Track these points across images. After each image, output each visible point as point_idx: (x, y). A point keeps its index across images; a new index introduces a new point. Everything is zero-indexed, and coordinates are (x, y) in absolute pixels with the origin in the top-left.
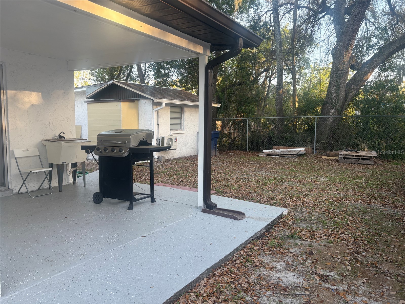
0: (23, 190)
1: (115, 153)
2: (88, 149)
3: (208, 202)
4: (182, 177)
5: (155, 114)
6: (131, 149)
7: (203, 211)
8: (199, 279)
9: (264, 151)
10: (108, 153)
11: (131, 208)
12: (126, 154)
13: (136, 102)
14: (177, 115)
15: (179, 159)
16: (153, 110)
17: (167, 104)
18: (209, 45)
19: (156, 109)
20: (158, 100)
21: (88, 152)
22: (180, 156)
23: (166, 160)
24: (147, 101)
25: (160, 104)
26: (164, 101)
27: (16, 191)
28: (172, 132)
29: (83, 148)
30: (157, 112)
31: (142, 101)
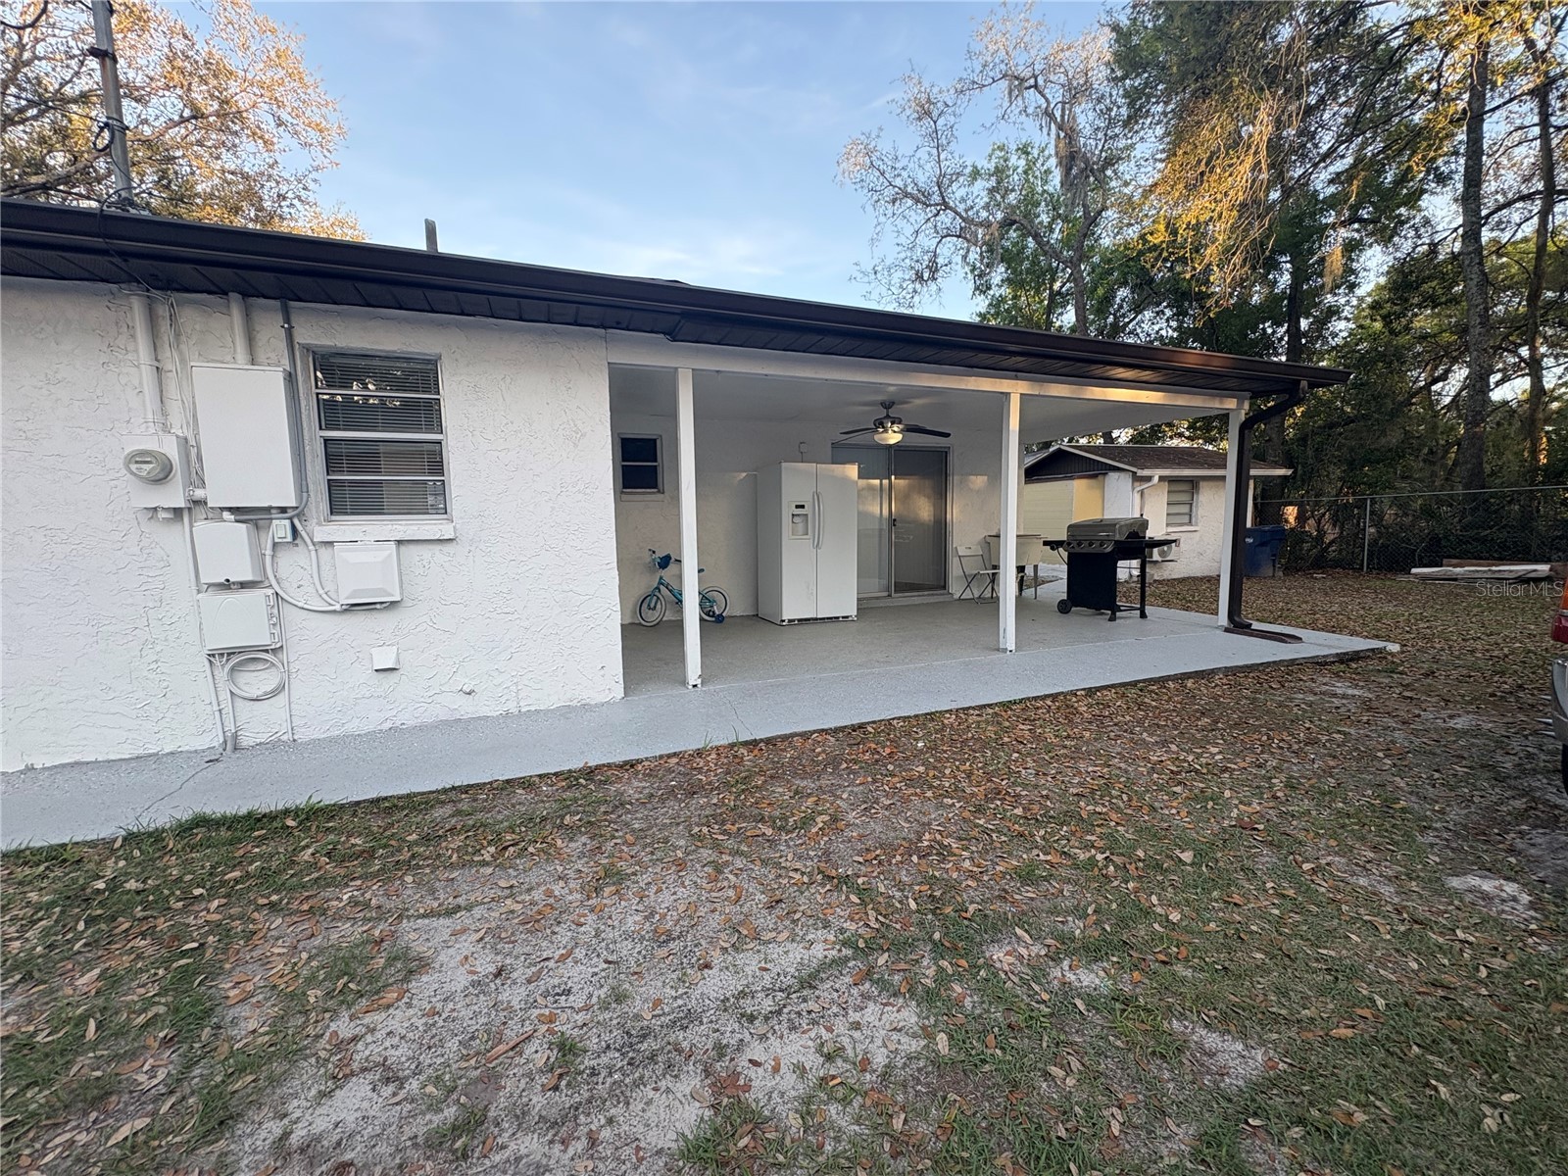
0: (968, 595)
1: (1095, 548)
2: (1053, 545)
3: (1237, 619)
4: (1190, 602)
5: (1137, 497)
6: (1117, 542)
7: (1227, 630)
8: (1213, 672)
9: (1414, 571)
10: (1085, 549)
11: (1113, 619)
12: (1109, 549)
13: (1100, 478)
14: (1185, 497)
15: (1182, 580)
16: (1133, 489)
17: (1162, 479)
18: (1248, 394)
19: (1139, 489)
20: (1146, 472)
21: (1053, 549)
22: (1186, 575)
23: (1155, 581)
24: (1122, 475)
25: (1149, 479)
26: (1157, 473)
27: (956, 596)
28: (1170, 529)
29: (1046, 543)
30: (1142, 493)
31: (1113, 476)
